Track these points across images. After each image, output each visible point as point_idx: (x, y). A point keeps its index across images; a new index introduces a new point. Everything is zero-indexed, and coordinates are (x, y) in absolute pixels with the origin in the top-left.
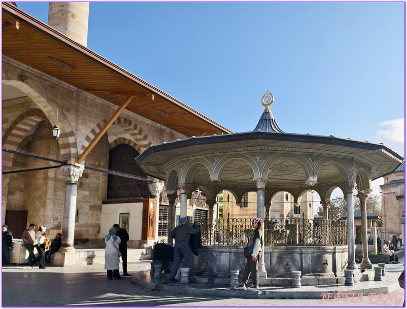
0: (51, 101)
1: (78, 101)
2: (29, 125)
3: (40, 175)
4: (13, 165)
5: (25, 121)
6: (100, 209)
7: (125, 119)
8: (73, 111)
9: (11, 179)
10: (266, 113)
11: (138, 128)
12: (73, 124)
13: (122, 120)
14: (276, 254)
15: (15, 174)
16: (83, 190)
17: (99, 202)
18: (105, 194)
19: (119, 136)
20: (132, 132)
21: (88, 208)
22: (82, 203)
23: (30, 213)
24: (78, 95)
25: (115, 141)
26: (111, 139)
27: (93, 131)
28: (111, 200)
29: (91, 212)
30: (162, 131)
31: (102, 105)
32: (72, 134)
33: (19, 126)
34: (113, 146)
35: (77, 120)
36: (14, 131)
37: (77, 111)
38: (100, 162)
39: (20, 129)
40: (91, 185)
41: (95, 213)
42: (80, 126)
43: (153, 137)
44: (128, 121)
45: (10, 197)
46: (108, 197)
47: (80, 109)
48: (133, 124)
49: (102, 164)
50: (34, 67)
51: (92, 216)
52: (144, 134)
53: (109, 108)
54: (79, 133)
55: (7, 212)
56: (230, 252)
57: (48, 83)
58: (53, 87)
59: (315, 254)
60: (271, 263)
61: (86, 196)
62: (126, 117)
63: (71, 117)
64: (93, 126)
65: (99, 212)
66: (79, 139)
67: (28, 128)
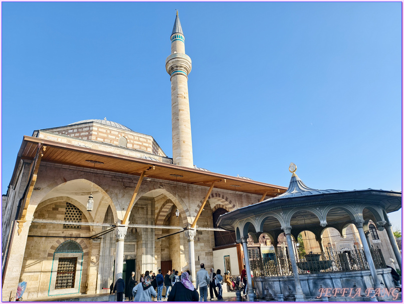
0: (175, 194)
1: (189, 190)
2: (168, 208)
3: (176, 237)
4: (162, 233)
5: (165, 207)
6: (212, 254)
7: (216, 194)
8: (186, 197)
9: (162, 241)
10: (293, 177)
11: (225, 198)
12: (187, 205)
13: (214, 195)
14: (312, 281)
15: (164, 238)
16: (200, 243)
17: (211, 250)
18: (214, 243)
19: (216, 204)
20: (222, 201)
21: (205, 254)
22: (201, 252)
23: (173, 262)
24: (188, 187)
25: (215, 207)
26: (212, 206)
27: (198, 206)
28: (217, 247)
29: (206, 257)
30: (241, 195)
31: (202, 189)
32: (187, 210)
33: (163, 210)
34: (214, 210)
35: (189, 202)
36: (161, 214)
37: (189, 196)
38: (208, 222)
39: (163, 212)
40: (205, 239)
41: (209, 257)
42: (191, 205)
43: (235, 201)
44: (218, 195)
45: (163, 253)
46: (216, 245)
47: (190, 195)
48: (221, 196)
49: (209, 223)
50: (165, 180)
51: (208, 260)
52: (229, 200)
53: (206, 189)
54: (191, 209)
55: (161, 262)
56: (280, 281)
57: (172, 185)
58: (175, 187)
59: (344, 279)
60: (309, 288)
61: (203, 247)
62: (216, 192)
63: (186, 200)
64: (198, 203)
65: (211, 257)
66: (191, 213)
67: (167, 210)
